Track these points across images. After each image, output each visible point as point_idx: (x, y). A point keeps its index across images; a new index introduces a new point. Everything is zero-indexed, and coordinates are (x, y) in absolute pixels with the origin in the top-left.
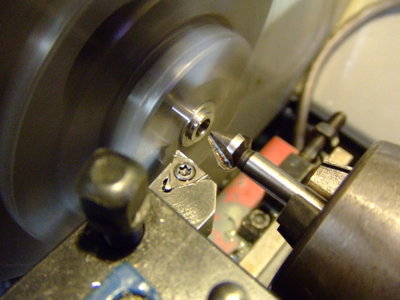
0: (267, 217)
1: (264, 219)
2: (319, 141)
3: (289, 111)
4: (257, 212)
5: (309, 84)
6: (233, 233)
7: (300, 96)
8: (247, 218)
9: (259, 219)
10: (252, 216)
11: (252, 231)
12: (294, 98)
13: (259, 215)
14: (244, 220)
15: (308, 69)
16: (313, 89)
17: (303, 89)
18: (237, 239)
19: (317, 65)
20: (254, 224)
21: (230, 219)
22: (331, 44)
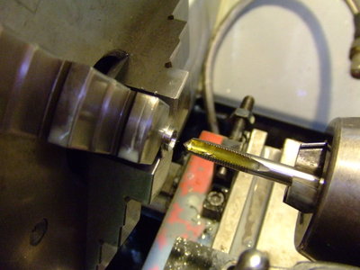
0: (221, 195)
1: (220, 197)
2: (240, 124)
3: (197, 108)
4: (212, 193)
5: (208, 81)
6: (199, 217)
7: (203, 92)
8: (206, 201)
9: (215, 199)
10: (209, 198)
11: (213, 209)
12: (198, 96)
13: (214, 195)
14: (204, 203)
15: (203, 69)
16: (211, 84)
17: (204, 87)
18: (203, 220)
19: (208, 65)
20: (212, 203)
21: (192, 207)
22: (214, 44)
